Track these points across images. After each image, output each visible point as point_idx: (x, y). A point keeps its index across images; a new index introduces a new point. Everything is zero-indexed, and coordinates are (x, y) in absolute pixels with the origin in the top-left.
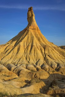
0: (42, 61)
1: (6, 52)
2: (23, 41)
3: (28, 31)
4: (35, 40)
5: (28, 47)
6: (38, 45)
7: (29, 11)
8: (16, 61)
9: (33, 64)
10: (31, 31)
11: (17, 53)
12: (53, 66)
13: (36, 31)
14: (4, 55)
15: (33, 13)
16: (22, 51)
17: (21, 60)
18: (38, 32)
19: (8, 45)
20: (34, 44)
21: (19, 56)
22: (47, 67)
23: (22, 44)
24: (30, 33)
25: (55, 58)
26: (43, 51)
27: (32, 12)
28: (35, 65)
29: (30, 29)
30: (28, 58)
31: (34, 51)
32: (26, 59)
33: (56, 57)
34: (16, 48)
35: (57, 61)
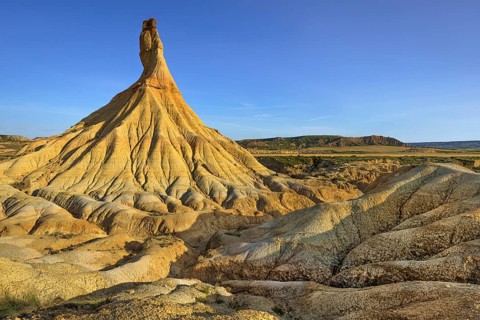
0: (185, 183)
1: (65, 159)
2: (126, 122)
3: (143, 93)
4: (166, 120)
5: (141, 141)
6: (173, 136)
7: (144, 30)
8: (101, 184)
9: (157, 193)
10: (151, 92)
11: (107, 160)
12: (216, 195)
13: (169, 94)
14: (58, 169)
15: (159, 40)
16: (122, 153)
17: (119, 181)
18: (175, 99)
19: (73, 135)
20: (162, 133)
21: (113, 168)
22: (199, 197)
23: (121, 131)
24: (147, 98)
26: (190, 154)
27: (154, 36)
28: (165, 194)
29: (148, 87)
30: (142, 175)
31: (163, 153)
32: (137, 177)
34: (103, 145)
35: (228, 182)
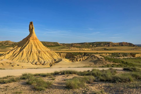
0: (36, 60)
1: (14, 56)
2: (25, 48)
3: (29, 41)
4: (34, 47)
5: (28, 52)
6: (35, 51)
7: (30, 24)
8: (21, 61)
9: (31, 62)
10: (31, 41)
11: (22, 56)
12: (41, 63)
13: (35, 40)
14: (13, 58)
15: (33, 27)
16: (25, 55)
17: (24, 60)
18: (36, 41)
19: (15, 50)
20: (33, 50)
21: (23, 58)
22: (38, 63)
23: (24, 50)
24: (30, 42)
25: (44, 59)
26: (38, 55)
27: (32, 26)
28: (32, 62)
29: (30, 40)
30: (28, 59)
31: (32, 55)
32: (27, 59)
33: (46, 58)
34: (21, 53)
